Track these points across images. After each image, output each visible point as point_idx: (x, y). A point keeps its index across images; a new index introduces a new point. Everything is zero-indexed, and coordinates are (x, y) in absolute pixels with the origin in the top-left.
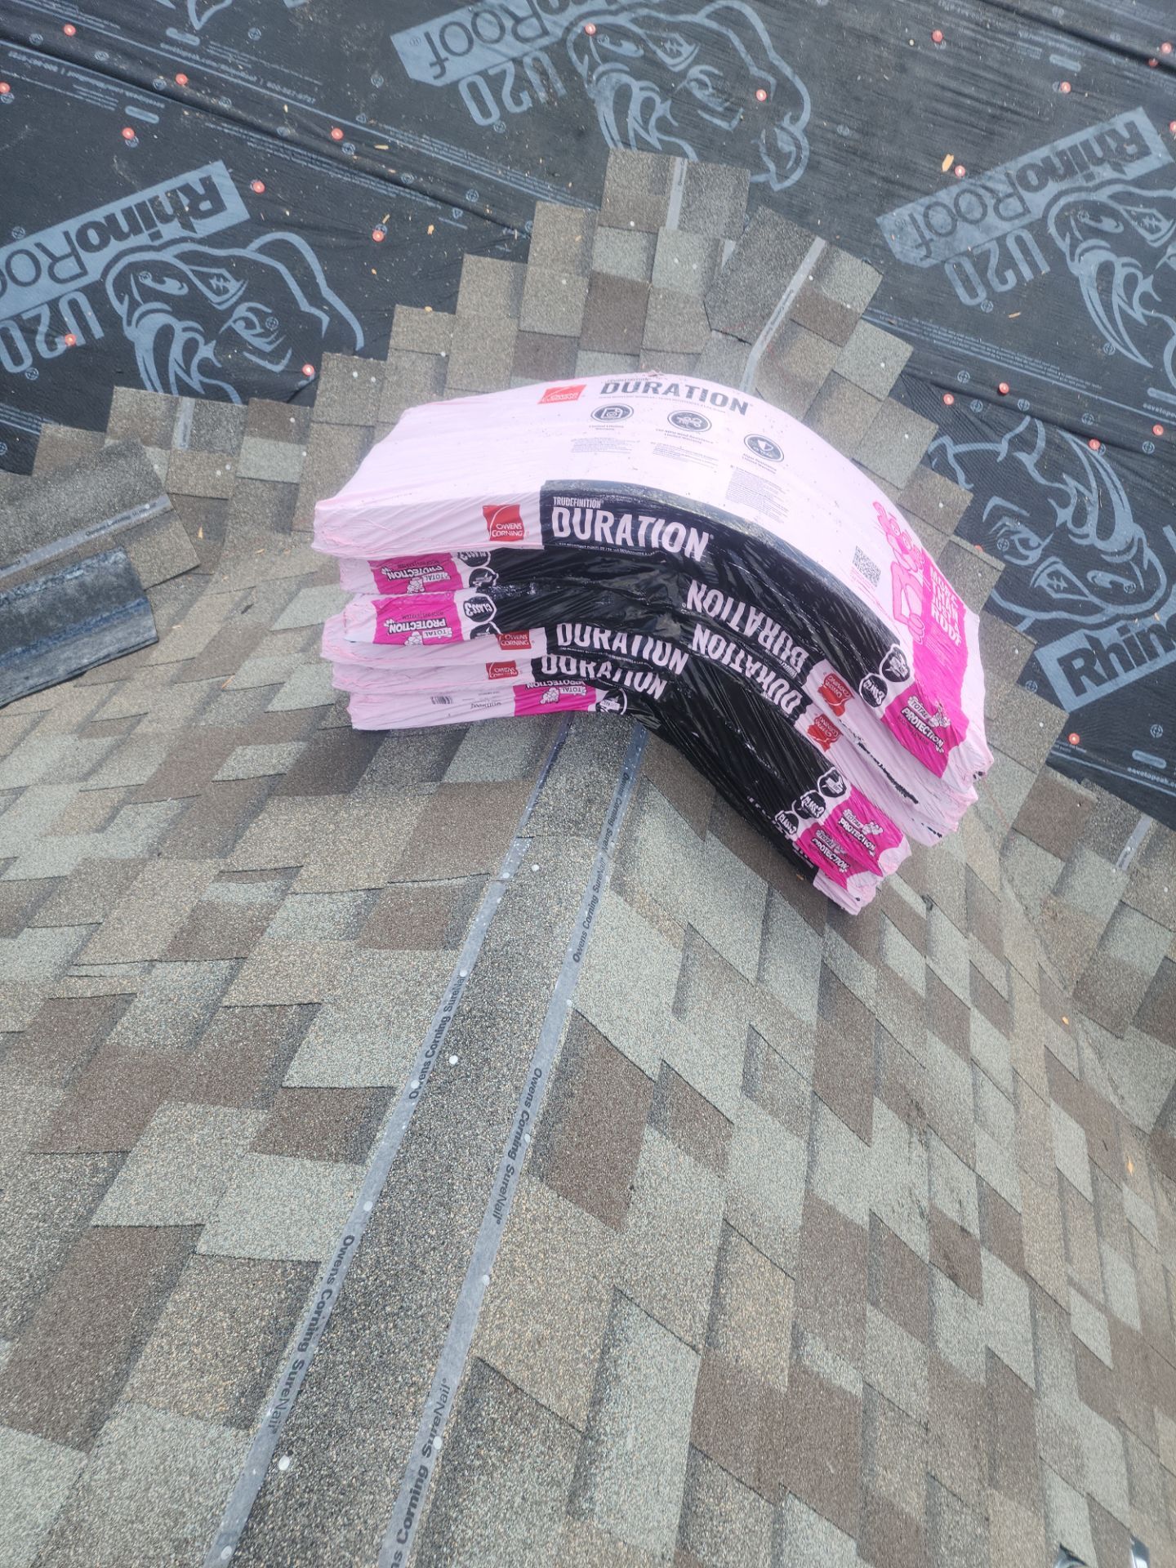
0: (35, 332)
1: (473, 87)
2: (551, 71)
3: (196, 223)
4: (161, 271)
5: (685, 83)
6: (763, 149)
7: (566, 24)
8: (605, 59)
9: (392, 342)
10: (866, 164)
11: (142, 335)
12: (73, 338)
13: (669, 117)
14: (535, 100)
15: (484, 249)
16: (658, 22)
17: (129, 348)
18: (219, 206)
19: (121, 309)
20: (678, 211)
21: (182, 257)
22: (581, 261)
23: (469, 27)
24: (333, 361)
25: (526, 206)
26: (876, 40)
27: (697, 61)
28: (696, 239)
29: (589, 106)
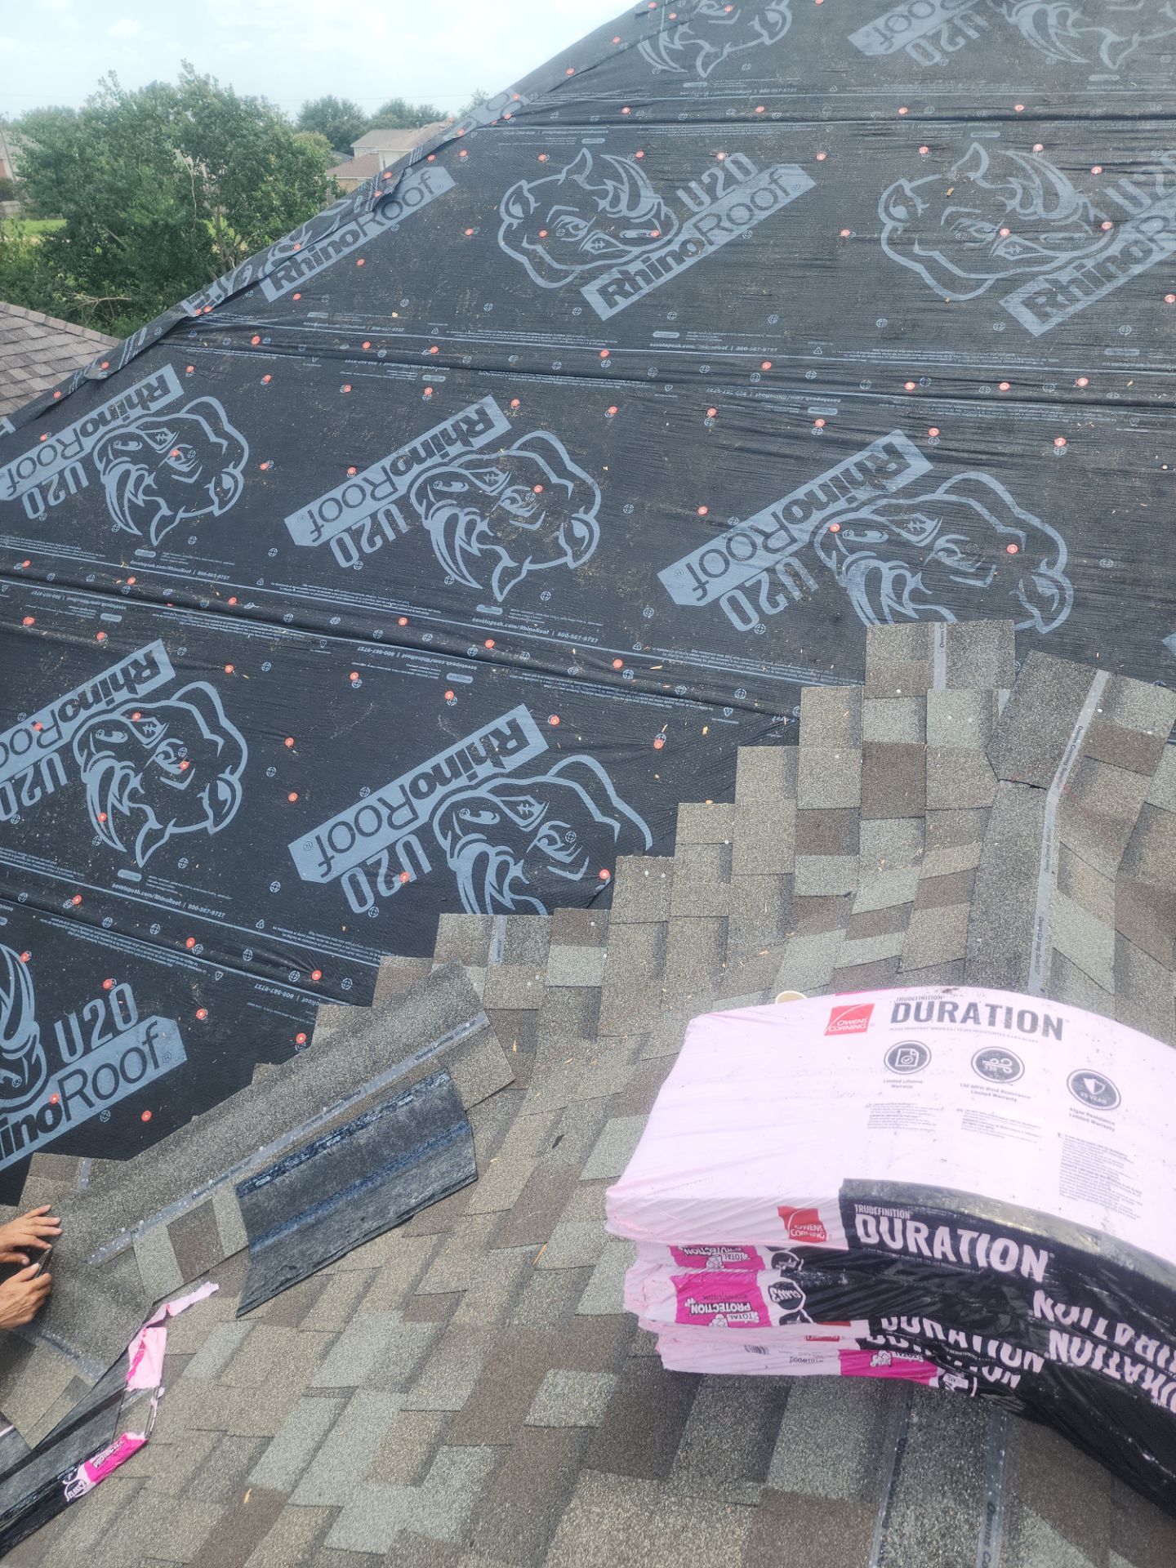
0: (376, 875)
1: (733, 601)
2: (803, 572)
3: (505, 760)
4: (477, 805)
5: (932, 555)
6: (1023, 598)
7: (811, 529)
8: (852, 551)
9: (678, 838)
10: (1138, 590)
11: (462, 865)
12: (408, 876)
13: (922, 588)
14: (789, 598)
15: (758, 738)
16: (898, 509)
17: (452, 876)
18: (523, 743)
19: (445, 844)
20: (944, 670)
21: (494, 791)
22: (851, 735)
23: (724, 551)
24: (625, 863)
25: (793, 693)
26: (1126, 474)
27: (941, 533)
28: (967, 694)
29: (843, 593)
